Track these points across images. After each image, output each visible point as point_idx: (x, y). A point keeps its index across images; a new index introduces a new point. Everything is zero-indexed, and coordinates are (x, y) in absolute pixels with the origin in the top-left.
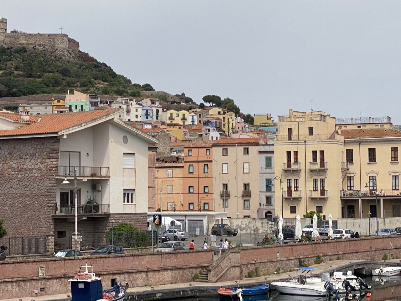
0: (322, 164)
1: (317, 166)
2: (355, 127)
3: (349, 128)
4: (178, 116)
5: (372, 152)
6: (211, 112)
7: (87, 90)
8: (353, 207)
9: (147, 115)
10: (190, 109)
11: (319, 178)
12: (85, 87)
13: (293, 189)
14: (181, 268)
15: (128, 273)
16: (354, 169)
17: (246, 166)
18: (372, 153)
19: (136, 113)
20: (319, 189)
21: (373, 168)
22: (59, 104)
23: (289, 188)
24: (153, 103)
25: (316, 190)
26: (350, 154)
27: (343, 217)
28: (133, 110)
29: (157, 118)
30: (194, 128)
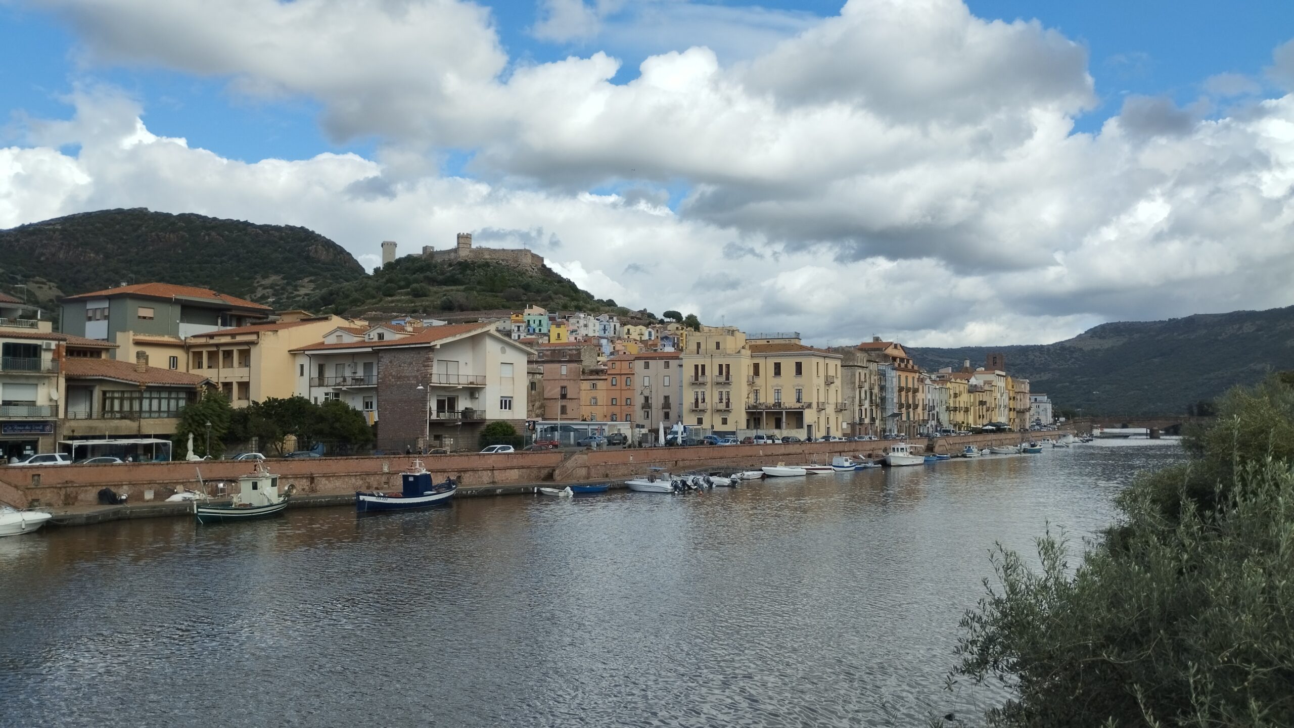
0: (727, 378)
1: (723, 379)
2: (765, 342)
3: (759, 342)
4: (636, 331)
5: (778, 366)
6: (669, 327)
7: (547, 305)
8: (759, 419)
9: (605, 330)
10: (650, 324)
11: (724, 390)
12: (544, 303)
13: (700, 401)
14: (528, 468)
15: (473, 470)
16: (759, 381)
17: (667, 379)
18: (778, 368)
19: (594, 328)
20: (724, 401)
21: (778, 381)
22: (517, 318)
23: (697, 400)
24: (611, 318)
25: (721, 402)
26: (756, 367)
27: (748, 427)
28: (591, 325)
29: (615, 333)
30: (650, 343)
